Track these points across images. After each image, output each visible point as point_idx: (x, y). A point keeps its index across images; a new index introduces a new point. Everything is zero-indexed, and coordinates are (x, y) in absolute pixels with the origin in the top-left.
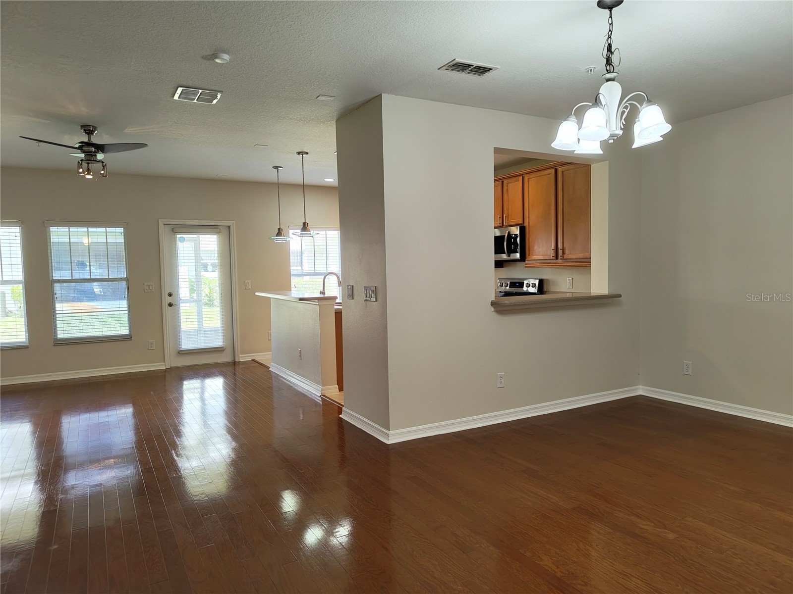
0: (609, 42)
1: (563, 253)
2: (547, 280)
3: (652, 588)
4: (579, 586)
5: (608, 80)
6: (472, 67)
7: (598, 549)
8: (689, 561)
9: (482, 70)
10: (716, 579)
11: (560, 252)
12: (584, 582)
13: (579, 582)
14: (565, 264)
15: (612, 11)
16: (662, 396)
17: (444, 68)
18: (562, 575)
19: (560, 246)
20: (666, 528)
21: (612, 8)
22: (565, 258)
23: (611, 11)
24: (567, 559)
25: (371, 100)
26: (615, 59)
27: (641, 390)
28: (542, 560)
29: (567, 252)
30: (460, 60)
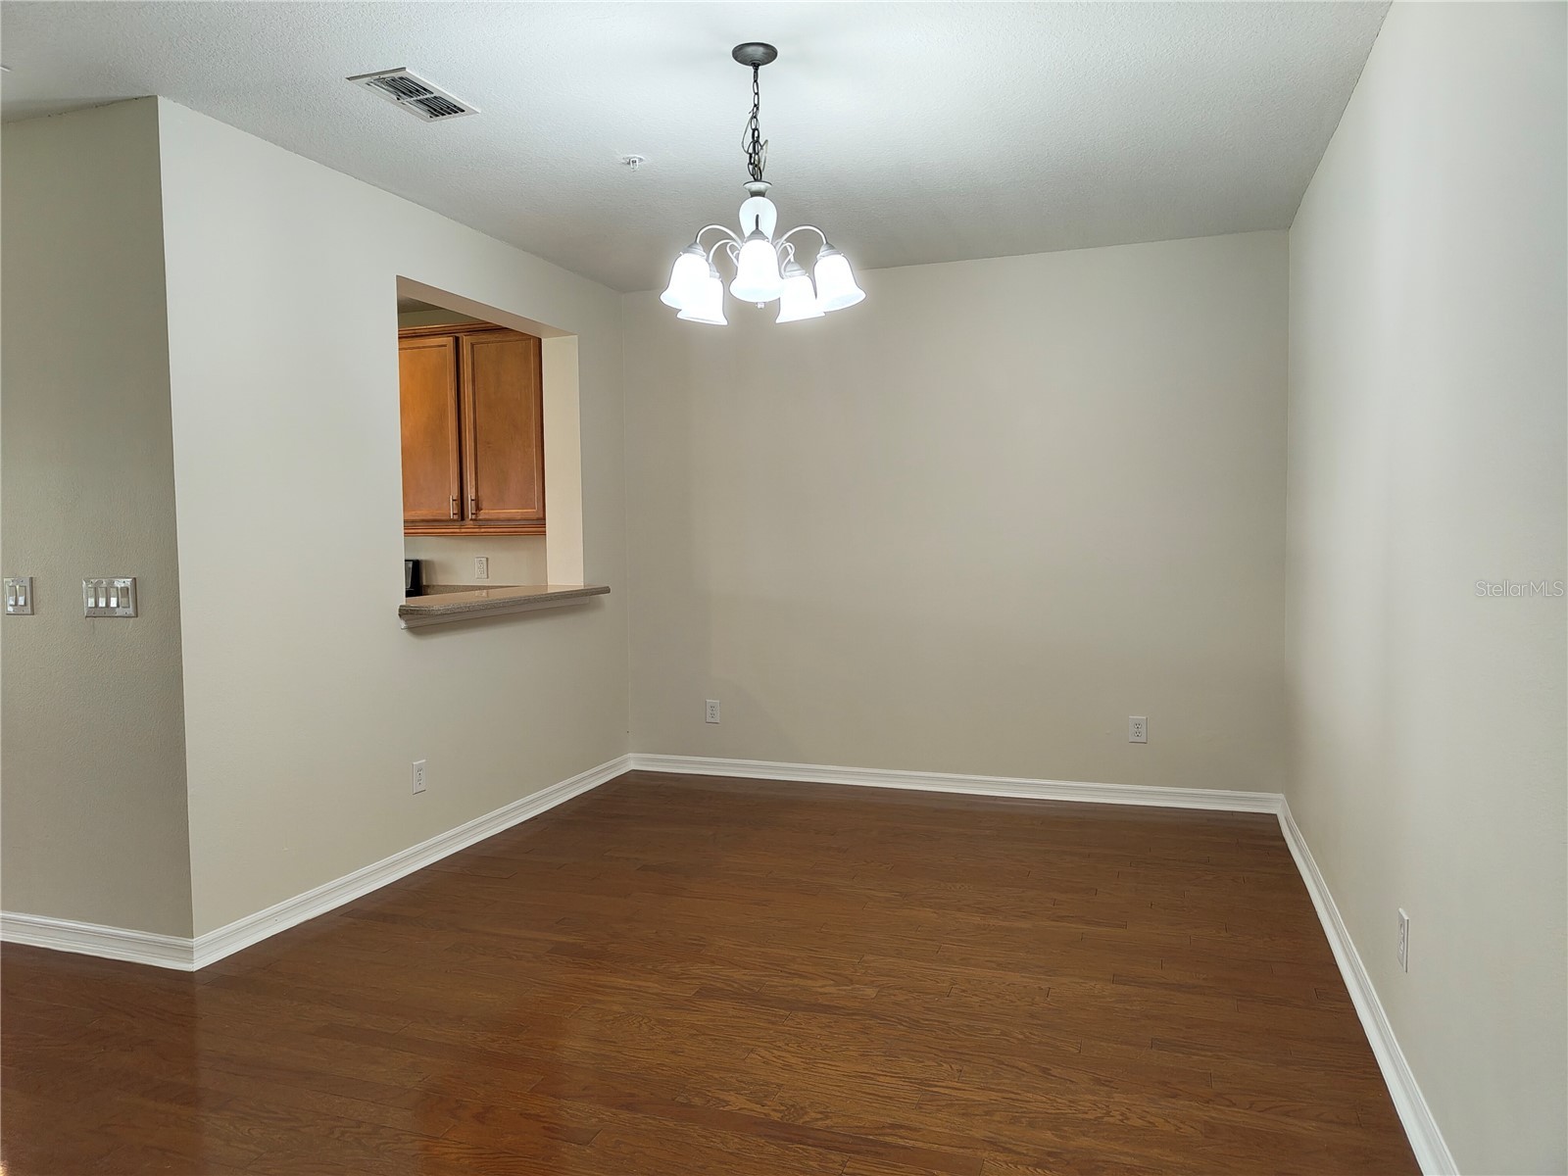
0: (753, 127)
1: (478, 508)
2: (426, 561)
3: (915, 1083)
4: (820, 1123)
5: (754, 194)
6: (428, 96)
7: (792, 1049)
8: (922, 1021)
9: (440, 108)
10: (971, 1035)
11: (470, 507)
12: (821, 1113)
13: (813, 1115)
14: (483, 530)
15: (759, 71)
16: (683, 768)
17: (366, 80)
18: (780, 1115)
19: (470, 494)
20: (851, 982)
21: (759, 65)
22: (480, 517)
23: (756, 72)
24: (763, 1085)
25: (113, 102)
26: (767, 155)
27: (633, 762)
28: (727, 1103)
29: (484, 504)
30: (415, 73)
